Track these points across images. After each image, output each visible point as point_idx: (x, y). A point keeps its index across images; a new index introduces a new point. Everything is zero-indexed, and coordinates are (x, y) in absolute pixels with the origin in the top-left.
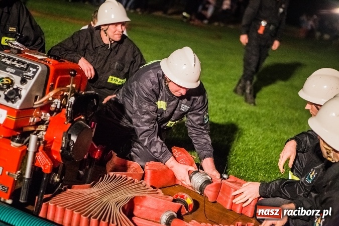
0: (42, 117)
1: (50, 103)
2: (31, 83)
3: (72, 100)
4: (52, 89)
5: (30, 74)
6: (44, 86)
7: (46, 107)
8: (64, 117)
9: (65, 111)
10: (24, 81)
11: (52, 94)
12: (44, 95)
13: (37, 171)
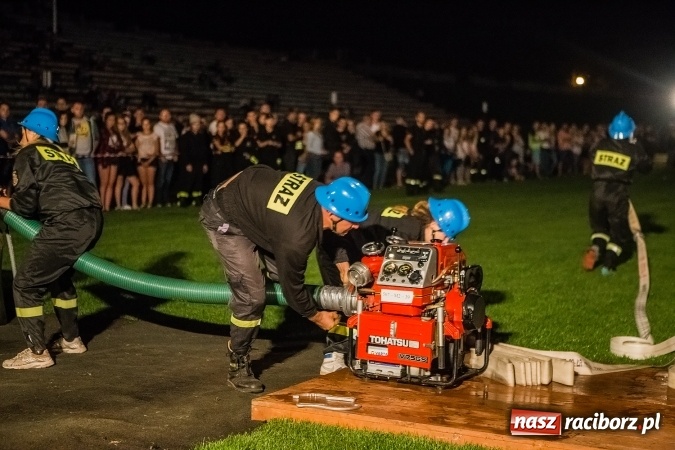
0: (439, 295)
1: (442, 281)
2: (427, 264)
3: (463, 273)
4: (442, 268)
5: (424, 257)
6: (436, 268)
7: (441, 285)
8: (457, 290)
9: (457, 286)
10: (421, 263)
11: (444, 271)
12: (437, 276)
13: (448, 340)
